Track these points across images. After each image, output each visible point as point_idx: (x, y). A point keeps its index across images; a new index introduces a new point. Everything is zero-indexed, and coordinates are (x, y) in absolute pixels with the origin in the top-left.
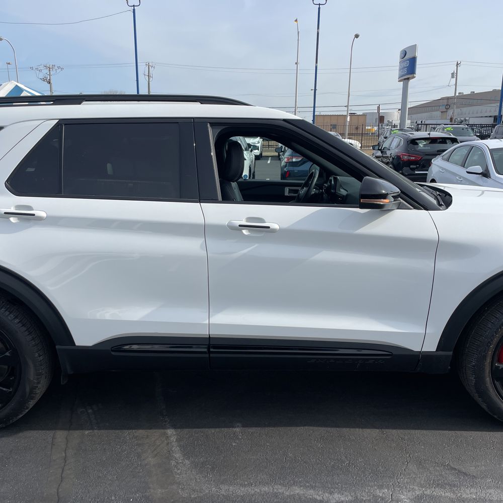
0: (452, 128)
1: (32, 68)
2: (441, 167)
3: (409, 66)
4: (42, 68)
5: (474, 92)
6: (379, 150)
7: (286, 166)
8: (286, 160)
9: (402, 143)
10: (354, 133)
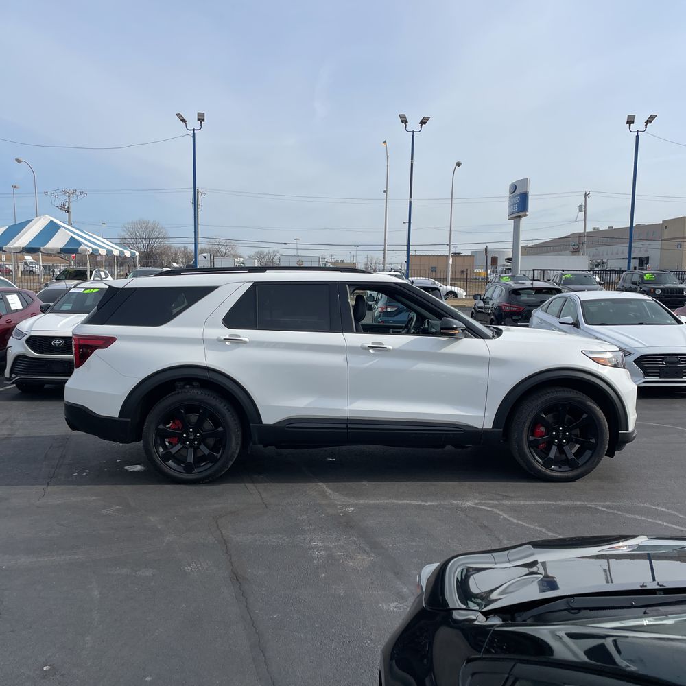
0: (572, 275)
1: (46, 193)
2: (540, 319)
3: (520, 203)
4: (59, 192)
5: (612, 227)
6: (480, 299)
7: (380, 316)
8: (380, 309)
9: (504, 293)
10: (459, 277)
